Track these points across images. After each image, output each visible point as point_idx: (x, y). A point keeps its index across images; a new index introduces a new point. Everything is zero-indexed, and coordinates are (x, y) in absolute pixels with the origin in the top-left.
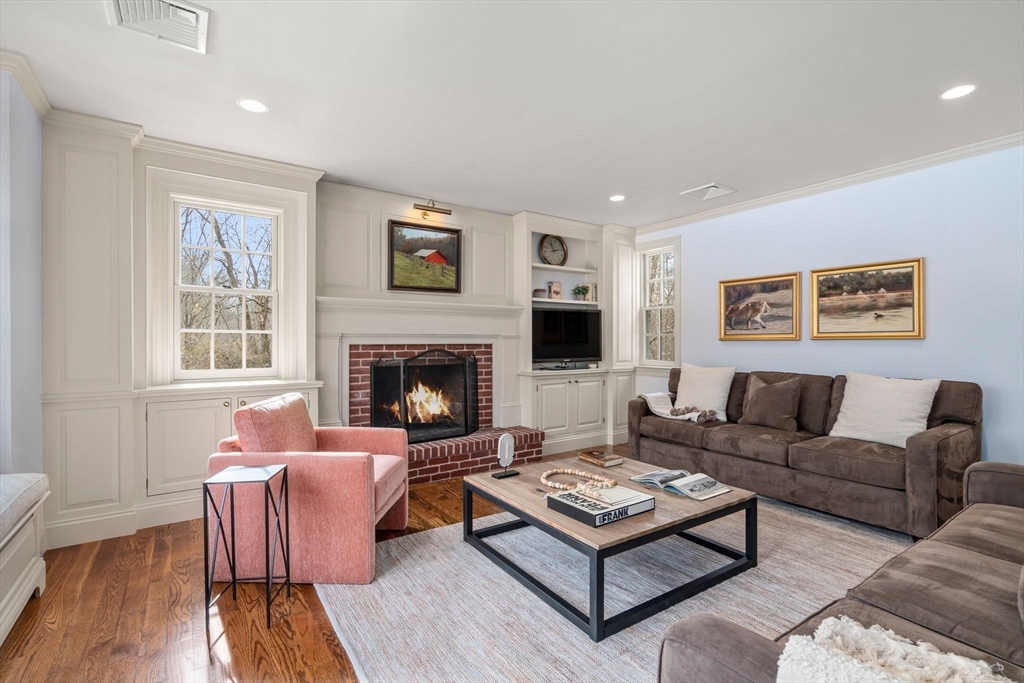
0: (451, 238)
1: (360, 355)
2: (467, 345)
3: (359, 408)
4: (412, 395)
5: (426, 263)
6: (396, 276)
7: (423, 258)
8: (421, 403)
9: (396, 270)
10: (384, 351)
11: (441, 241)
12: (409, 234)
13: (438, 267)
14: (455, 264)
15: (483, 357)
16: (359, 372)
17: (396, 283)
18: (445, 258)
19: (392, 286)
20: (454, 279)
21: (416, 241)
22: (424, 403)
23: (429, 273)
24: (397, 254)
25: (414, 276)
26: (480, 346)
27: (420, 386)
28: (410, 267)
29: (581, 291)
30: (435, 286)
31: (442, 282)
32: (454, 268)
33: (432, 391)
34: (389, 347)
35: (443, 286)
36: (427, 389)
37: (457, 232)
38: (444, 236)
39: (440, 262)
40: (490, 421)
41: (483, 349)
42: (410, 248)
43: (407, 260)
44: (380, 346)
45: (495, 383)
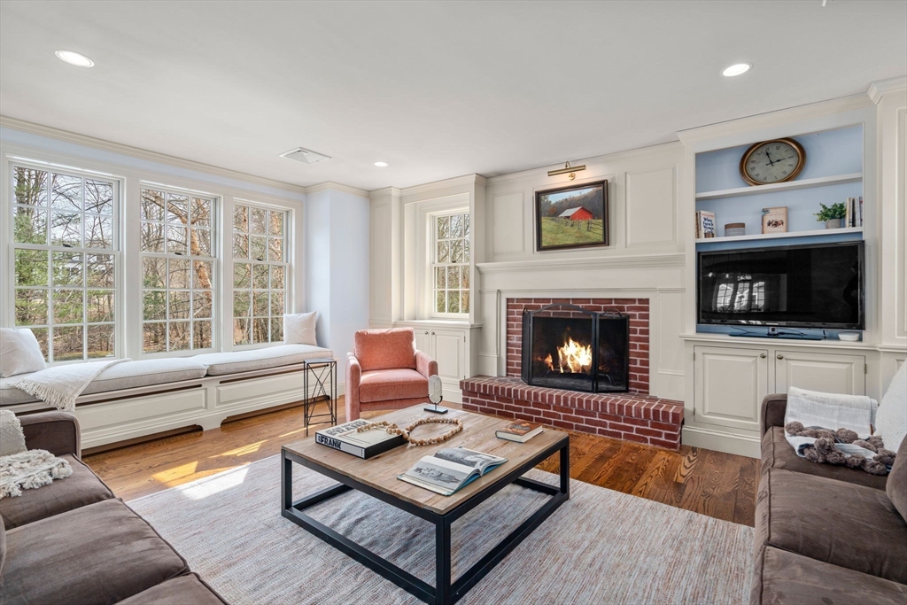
0: (597, 191)
1: (514, 307)
2: (615, 299)
3: (514, 348)
4: (564, 349)
5: (570, 222)
6: (544, 239)
7: (568, 217)
8: (572, 356)
9: (544, 233)
10: (533, 304)
11: (586, 197)
12: (554, 199)
13: (583, 224)
14: (602, 216)
15: (637, 313)
16: (514, 320)
17: (544, 244)
18: (590, 213)
19: (540, 248)
20: (601, 232)
21: (561, 203)
22: (575, 357)
23: (574, 230)
24: (544, 220)
25: (559, 236)
26: (633, 301)
27: (571, 341)
28: (556, 228)
29: (835, 214)
30: (581, 241)
31: (587, 237)
32: (601, 221)
33: (581, 346)
34: (537, 300)
35: (589, 241)
36: (577, 344)
37: (602, 183)
38: (590, 190)
39: (585, 218)
40: (647, 387)
41: (637, 304)
42: (556, 211)
43: (553, 223)
44: (529, 300)
45: (652, 344)
